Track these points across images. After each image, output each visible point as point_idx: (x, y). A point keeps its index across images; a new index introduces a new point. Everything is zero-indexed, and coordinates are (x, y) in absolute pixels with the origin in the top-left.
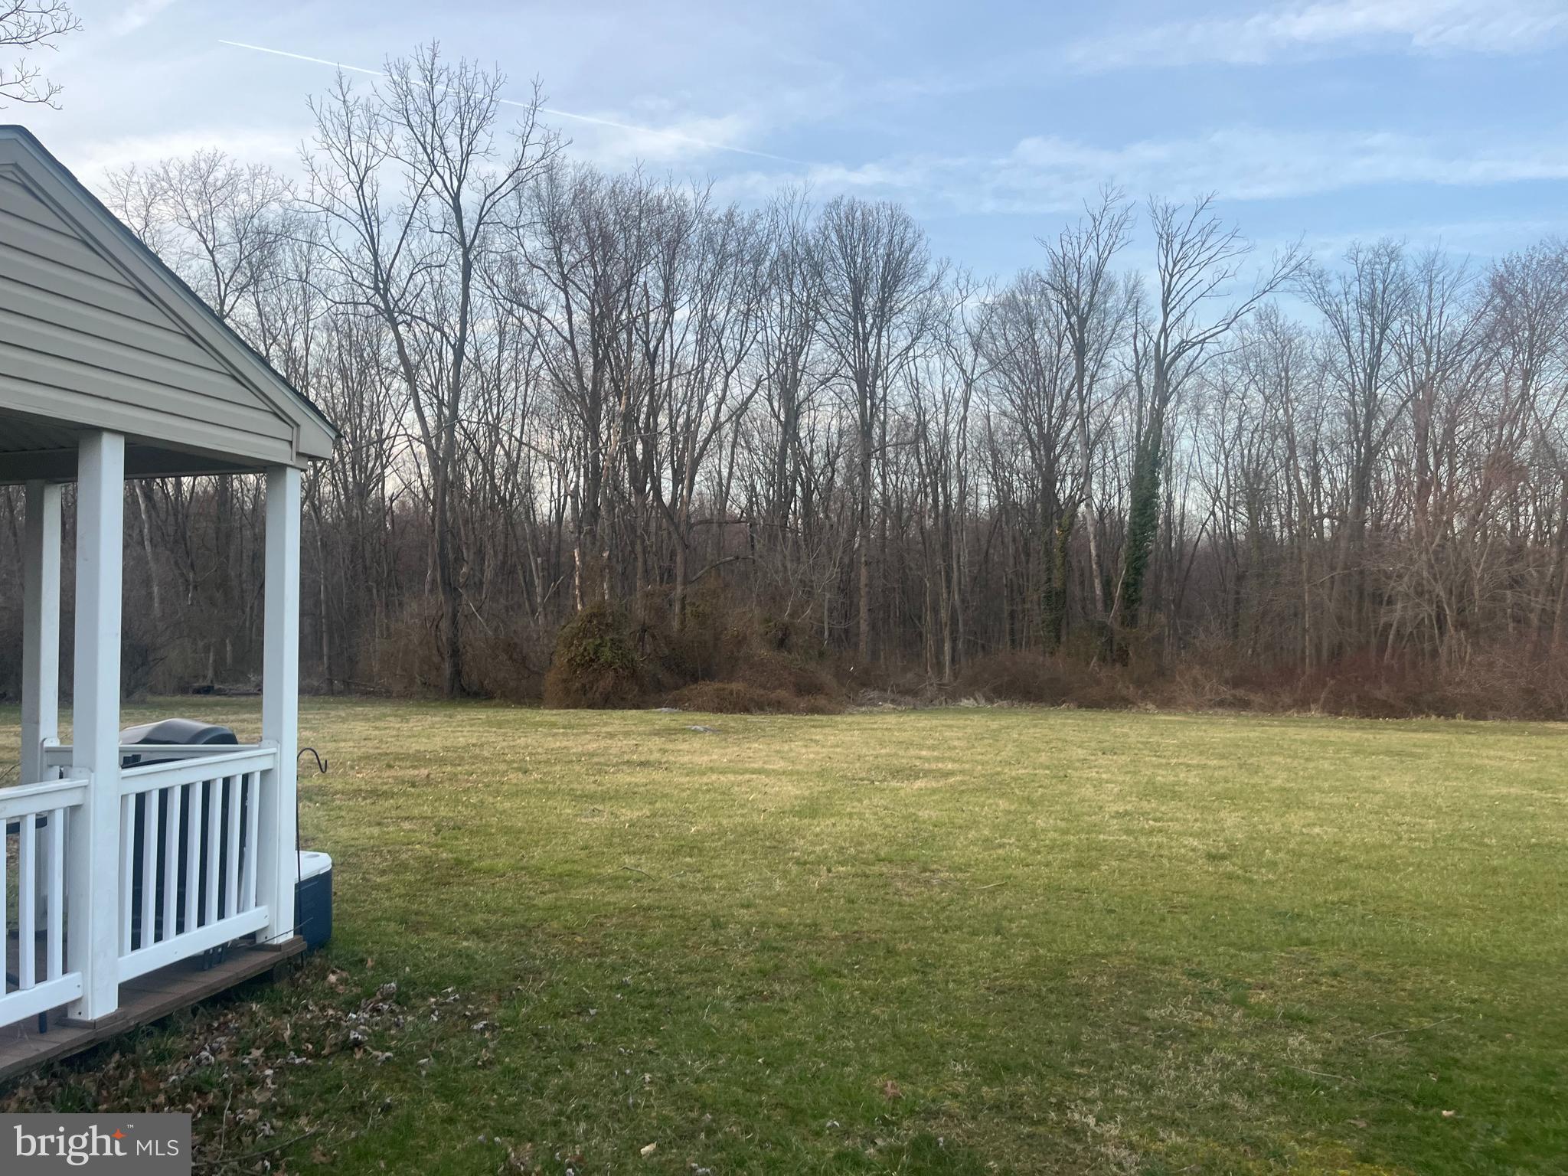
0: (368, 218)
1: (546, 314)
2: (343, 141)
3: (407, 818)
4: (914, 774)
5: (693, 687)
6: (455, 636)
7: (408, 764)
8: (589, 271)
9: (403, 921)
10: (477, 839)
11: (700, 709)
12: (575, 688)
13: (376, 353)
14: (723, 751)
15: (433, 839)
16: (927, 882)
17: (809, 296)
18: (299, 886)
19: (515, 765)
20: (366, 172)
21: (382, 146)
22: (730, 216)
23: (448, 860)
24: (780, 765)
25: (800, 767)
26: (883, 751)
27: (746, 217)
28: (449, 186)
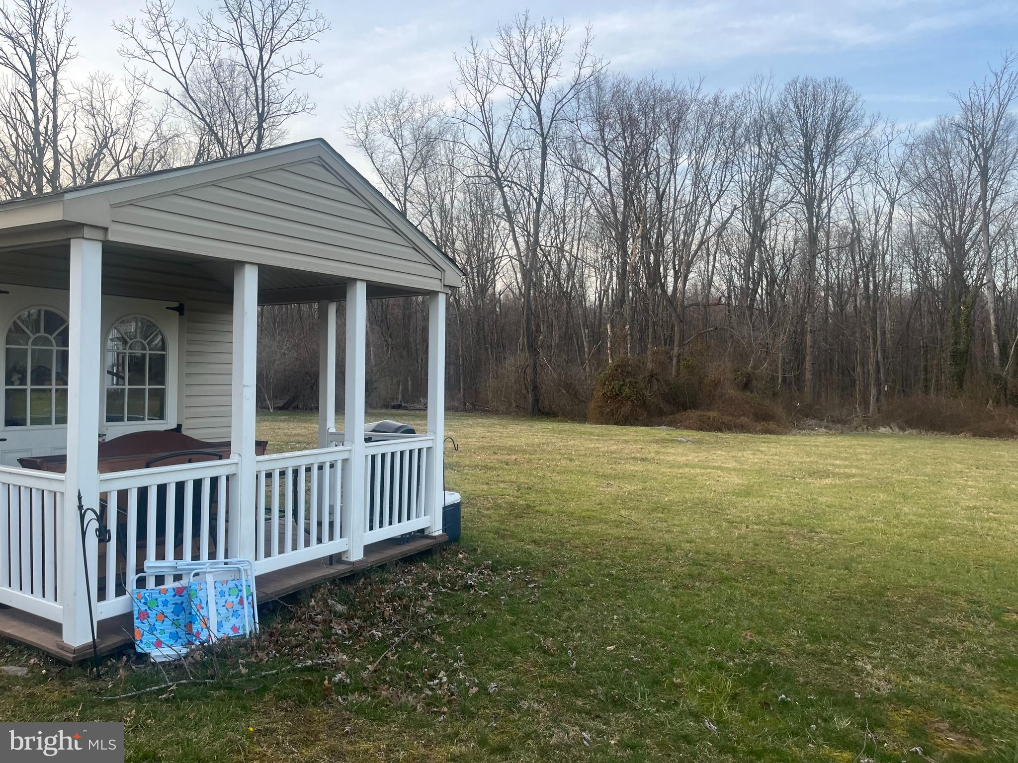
0: (487, 123)
1: (594, 173)
2: (473, 78)
3: (502, 482)
4: (826, 474)
5: (683, 413)
6: (535, 377)
7: (505, 452)
8: (621, 143)
9: (497, 533)
10: (539, 495)
11: (688, 428)
12: (606, 411)
13: (491, 206)
14: (696, 455)
15: (516, 494)
16: (811, 538)
17: (772, 148)
18: (445, 508)
19: (566, 456)
20: (486, 95)
21: (495, 80)
22: (716, 99)
23: (522, 505)
24: (732, 464)
25: (746, 467)
26: (808, 459)
27: (728, 98)
28: (534, 99)
